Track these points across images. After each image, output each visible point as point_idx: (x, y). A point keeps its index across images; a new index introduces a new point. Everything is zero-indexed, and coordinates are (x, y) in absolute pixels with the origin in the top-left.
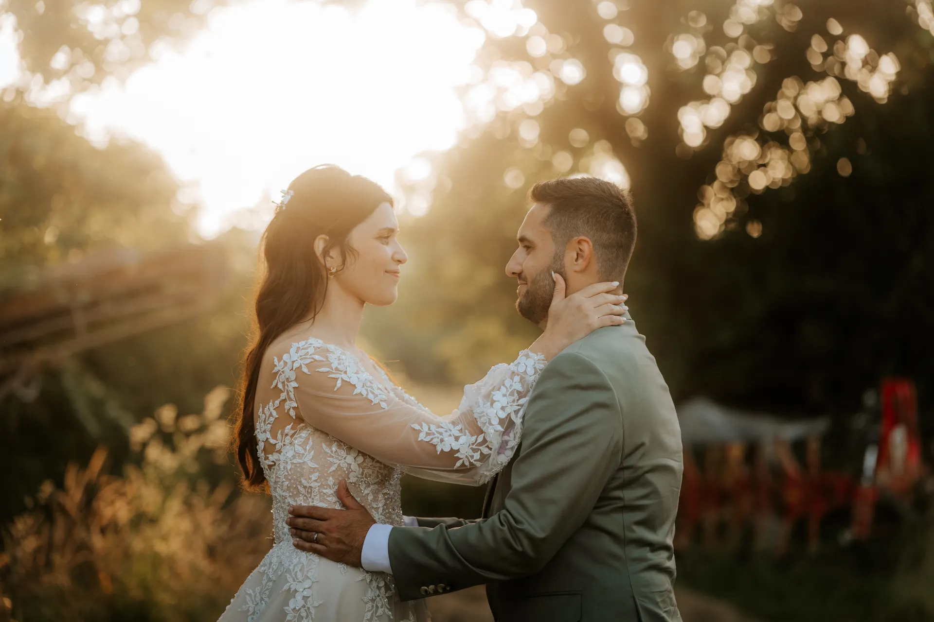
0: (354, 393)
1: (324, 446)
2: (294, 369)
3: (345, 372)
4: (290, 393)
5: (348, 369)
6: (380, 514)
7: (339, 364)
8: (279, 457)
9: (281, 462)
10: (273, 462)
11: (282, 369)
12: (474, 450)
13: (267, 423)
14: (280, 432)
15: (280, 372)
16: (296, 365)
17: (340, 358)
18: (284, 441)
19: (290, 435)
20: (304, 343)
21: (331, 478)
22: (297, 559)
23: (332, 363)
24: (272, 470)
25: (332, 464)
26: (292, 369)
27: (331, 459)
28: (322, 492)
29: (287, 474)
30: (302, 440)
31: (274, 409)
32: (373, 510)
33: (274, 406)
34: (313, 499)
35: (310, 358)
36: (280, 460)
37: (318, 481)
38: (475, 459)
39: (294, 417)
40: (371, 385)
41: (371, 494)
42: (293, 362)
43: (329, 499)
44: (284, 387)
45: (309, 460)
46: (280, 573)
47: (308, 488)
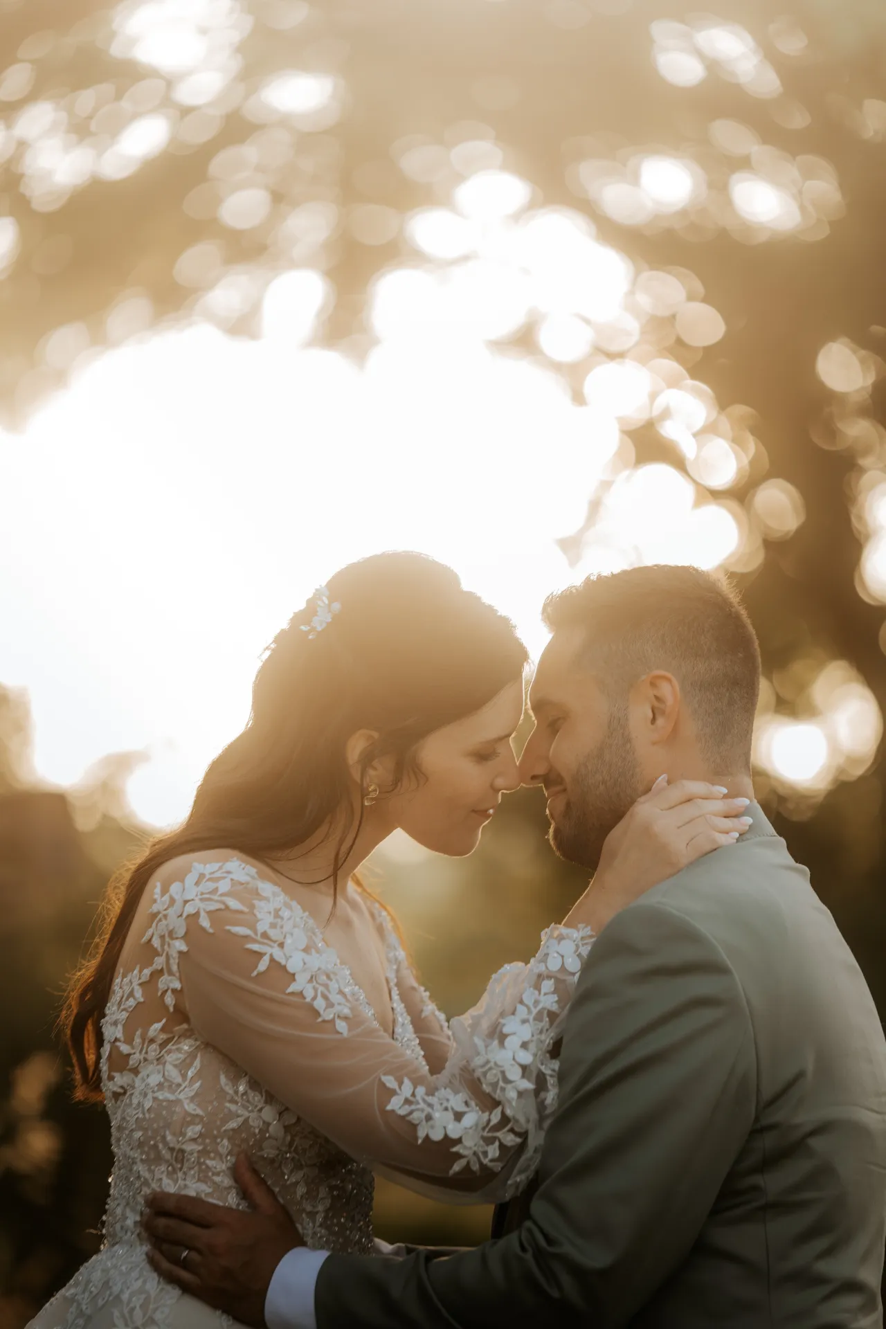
0: (290, 990)
1: (223, 1079)
2: (184, 915)
3: (281, 945)
4: (172, 961)
5: (289, 941)
6: (318, 1224)
7: (273, 926)
8: (134, 1082)
9: (137, 1092)
10: (122, 1087)
11: (166, 910)
12: (489, 1141)
13: (122, 1007)
14: (138, 1033)
15: (160, 915)
16: (189, 909)
17: (280, 913)
18: (146, 1053)
19: (160, 1042)
20: (216, 866)
21: (225, 1142)
22: (140, 1282)
23: (258, 921)
24: (119, 1102)
25: (232, 1116)
26: (181, 915)
27: (233, 1107)
28: (204, 1163)
29: (141, 1116)
30: (182, 1056)
31: (140, 985)
32: (304, 1215)
33: (140, 979)
34: (185, 1173)
35: (217, 901)
36: (133, 1087)
37: (200, 1140)
38: (490, 1156)
39: (171, 1009)
40: (329, 982)
41: (302, 1183)
42: (186, 902)
43: (217, 1179)
44: (163, 945)
45: (186, 1098)
46: (100, 1302)
47: (178, 1152)
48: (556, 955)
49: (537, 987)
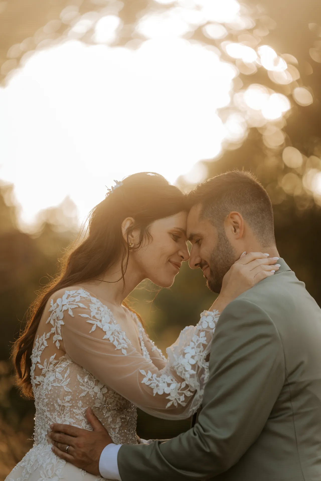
0: (104, 338)
1: (78, 377)
2: (63, 310)
3: (101, 321)
4: (58, 329)
5: (103, 319)
7: (97, 313)
8: (44, 379)
9: (45, 384)
10: (39, 382)
11: (55, 309)
12: (180, 394)
13: (39, 349)
14: (46, 359)
15: (53, 312)
16: (65, 308)
17: (100, 309)
18: (49, 368)
19: (54, 363)
20: (74, 292)
21: (80, 402)
23: (92, 312)
24: (37, 388)
25: (83, 391)
26: (61, 311)
27: (83, 388)
28: (72, 411)
29: (47, 393)
30: (62, 369)
31: (46, 340)
32: (111, 429)
33: (46, 337)
34: (65, 415)
35: (75, 305)
36: (43, 382)
37: (70, 402)
38: (181, 400)
39: (58, 348)
40: (118, 335)
41: (110, 417)
42: (63, 305)
43: (77, 417)
44: (54, 323)
45: (65, 386)
47: (62, 407)
48: (205, 322)
49: (198, 335)
